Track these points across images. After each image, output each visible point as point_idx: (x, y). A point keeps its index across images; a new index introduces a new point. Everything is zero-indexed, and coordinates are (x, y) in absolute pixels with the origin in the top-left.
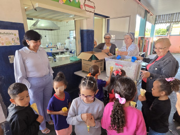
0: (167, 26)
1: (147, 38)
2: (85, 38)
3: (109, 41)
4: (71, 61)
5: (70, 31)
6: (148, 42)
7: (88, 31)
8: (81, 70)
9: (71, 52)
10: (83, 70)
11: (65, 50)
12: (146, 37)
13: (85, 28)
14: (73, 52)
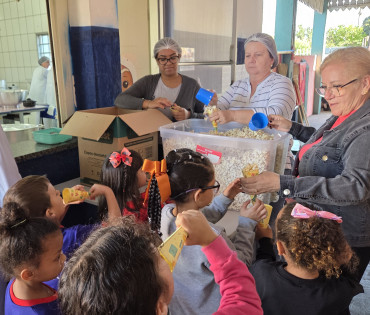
0: (362, 18)
1: (302, 59)
2: (88, 59)
3: (174, 66)
4: (39, 144)
5: (38, 35)
6: (307, 70)
7: (96, 31)
8: (78, 175)
9: (44, 114)
10: (82, 176)
11: (21, 107)
12: (296, 54)
13: (85, 21)
14: (50, 113)
